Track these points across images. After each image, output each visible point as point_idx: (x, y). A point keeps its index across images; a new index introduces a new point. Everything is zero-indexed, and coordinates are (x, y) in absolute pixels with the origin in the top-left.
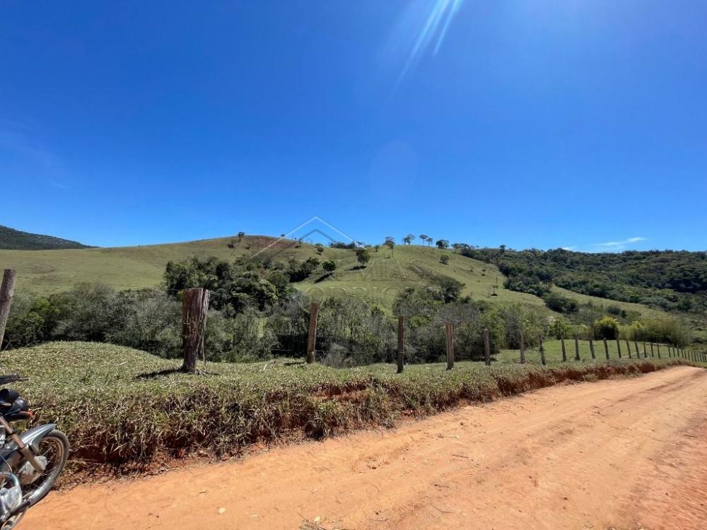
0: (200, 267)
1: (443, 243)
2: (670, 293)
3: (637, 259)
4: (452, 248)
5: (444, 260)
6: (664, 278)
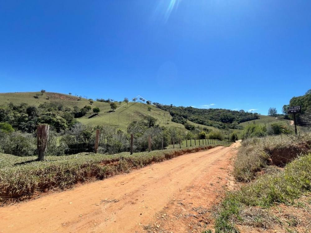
1: (149, 102)
2: (220, 123)
3: (213, 111)
4: (152, 104)
5: (149, 109)
6: (219, 118)
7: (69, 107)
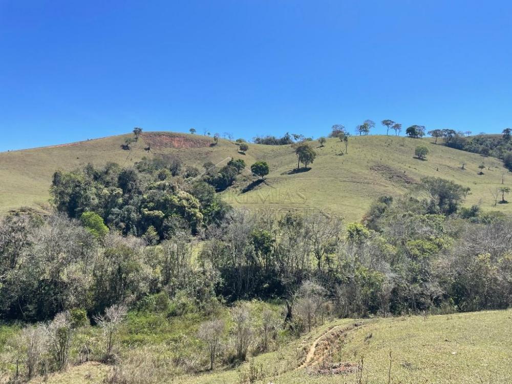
0: (97, 177)
1: (417, 130)
4: (430, 136)
5: (420, 155)
7: (194, 166)
